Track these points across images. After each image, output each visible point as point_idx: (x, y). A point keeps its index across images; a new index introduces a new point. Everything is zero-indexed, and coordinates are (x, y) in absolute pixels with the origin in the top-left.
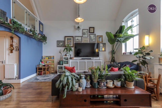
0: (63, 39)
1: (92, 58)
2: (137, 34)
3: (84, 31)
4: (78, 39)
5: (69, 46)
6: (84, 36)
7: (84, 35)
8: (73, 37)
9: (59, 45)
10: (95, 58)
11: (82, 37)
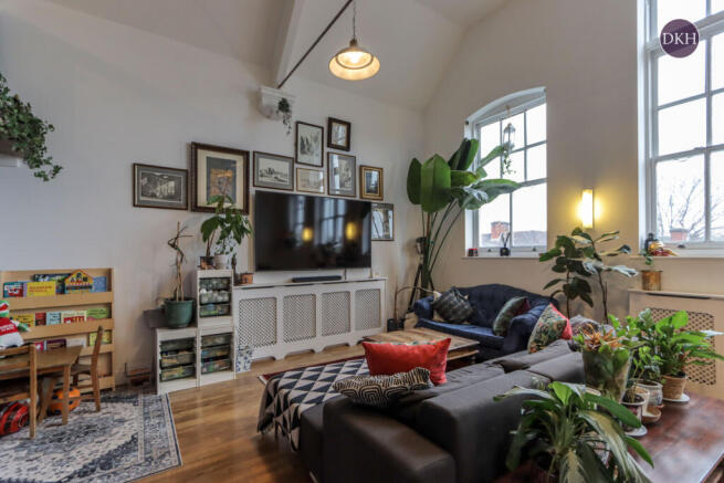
0: (181, 162)
2: (523, 181)
3: (305, 132)
4: (271, 172)
5: (226, 205)
6: (302, 158)
7: (303, 152)
8: (245, 154)
9: (154, 196)
10: (353, 274)
11: (295, 160)
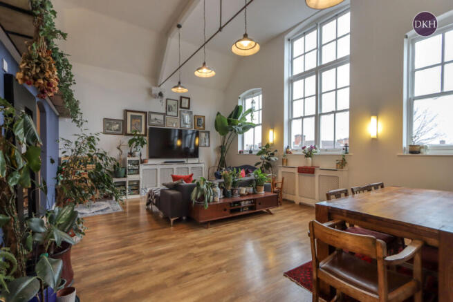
0: (120, 117)
1: (185, 160)
3: (170, 103)
4: (156, 119)
5: (138, 133)
6: (169, 113)
7: (169, 111)
8: (145, 113)
9: (111, 130)
10: (191, 161)
11: (165, 115)
